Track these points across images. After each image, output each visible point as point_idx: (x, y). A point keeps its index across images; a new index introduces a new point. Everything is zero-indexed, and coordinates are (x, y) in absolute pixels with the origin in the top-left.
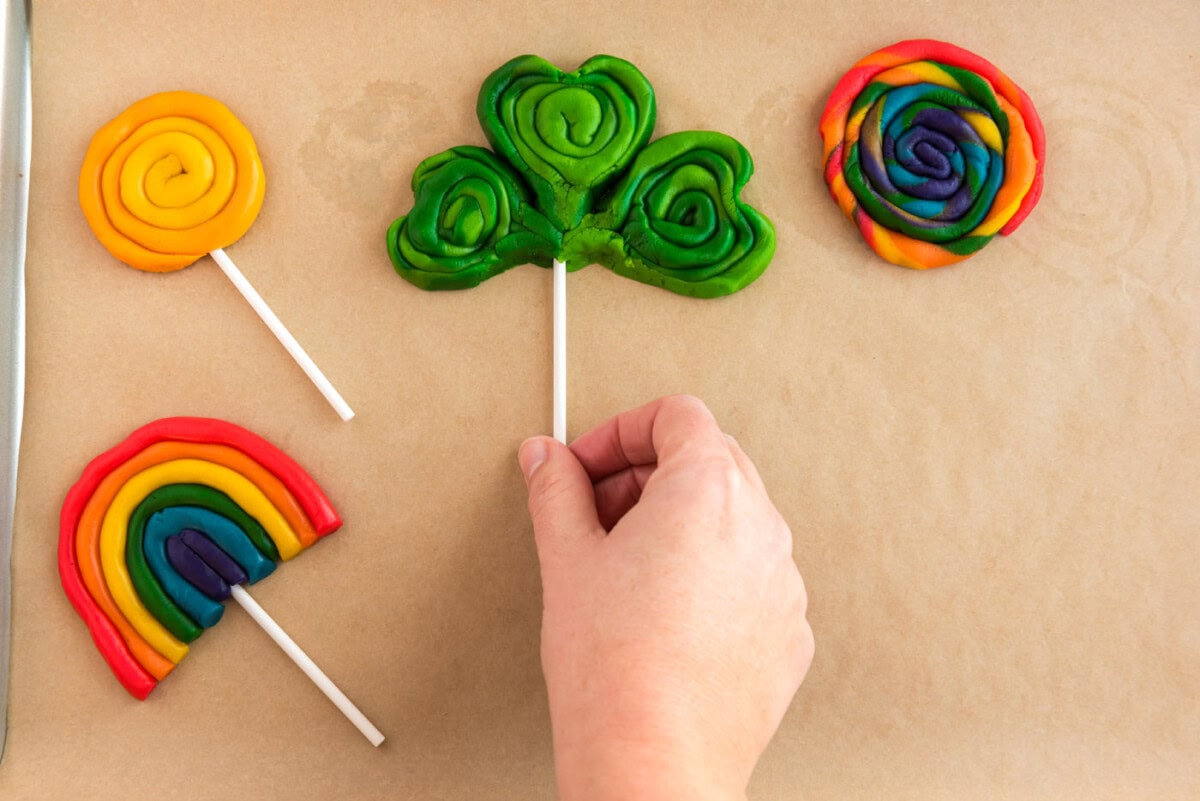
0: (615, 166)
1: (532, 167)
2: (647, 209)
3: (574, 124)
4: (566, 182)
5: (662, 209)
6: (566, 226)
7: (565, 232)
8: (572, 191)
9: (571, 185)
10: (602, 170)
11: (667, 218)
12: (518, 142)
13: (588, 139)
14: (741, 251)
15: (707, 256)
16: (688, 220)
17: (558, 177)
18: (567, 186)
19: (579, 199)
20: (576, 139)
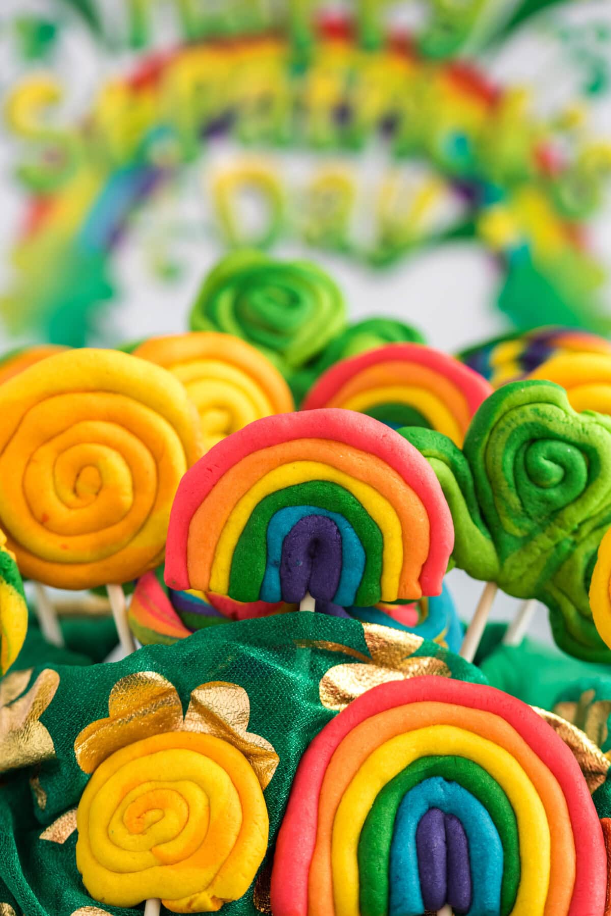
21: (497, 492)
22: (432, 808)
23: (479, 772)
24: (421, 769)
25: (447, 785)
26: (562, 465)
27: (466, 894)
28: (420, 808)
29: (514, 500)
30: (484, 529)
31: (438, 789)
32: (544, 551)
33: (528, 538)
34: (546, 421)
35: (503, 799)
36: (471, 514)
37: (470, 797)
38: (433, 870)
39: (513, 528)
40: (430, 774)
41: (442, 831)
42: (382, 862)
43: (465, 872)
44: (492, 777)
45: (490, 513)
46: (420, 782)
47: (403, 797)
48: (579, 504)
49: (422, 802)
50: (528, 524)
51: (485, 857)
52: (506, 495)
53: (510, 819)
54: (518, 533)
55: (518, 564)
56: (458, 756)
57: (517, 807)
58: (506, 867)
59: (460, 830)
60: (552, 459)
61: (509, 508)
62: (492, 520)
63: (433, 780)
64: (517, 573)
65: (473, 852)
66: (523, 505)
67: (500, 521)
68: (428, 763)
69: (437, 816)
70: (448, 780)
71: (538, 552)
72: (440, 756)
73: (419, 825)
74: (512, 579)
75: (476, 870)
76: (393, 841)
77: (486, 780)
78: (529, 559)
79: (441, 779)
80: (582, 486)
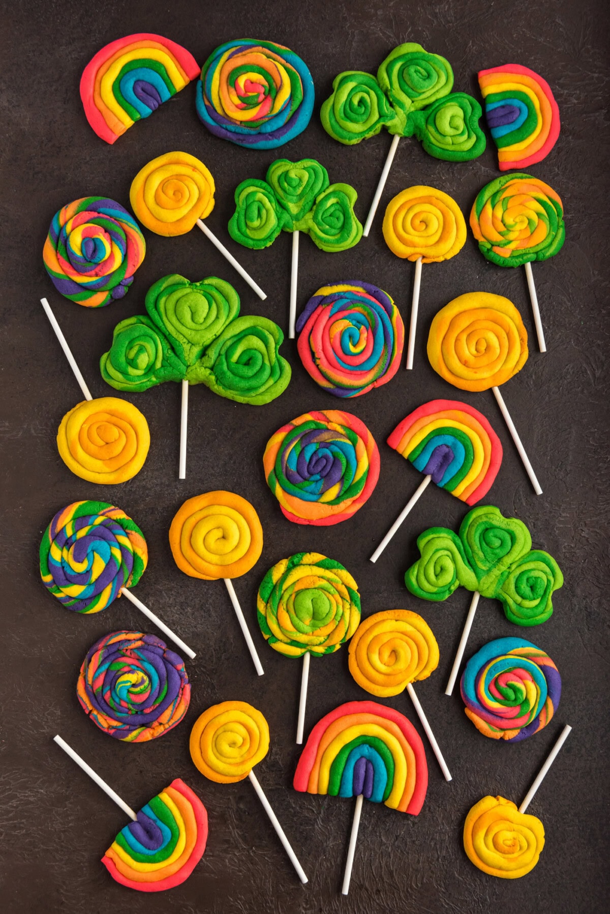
0: (215, 335)
1: (171, 333)
2: (227, 358)
3: (195, 312)
4: (189, 342)
5: (235, 357)
6: (189, 364)
7: (188, 367)
8: (193, 347)
9: (193, 344)
10: (208, 337)
11: (237, 363)
12: (165, 319)
13: (202, 320)
14: (271, 382)
15: (253, 383)
16: (247, 364)
17: (185, 340)
18: (190, 344)
19: (196, 350)
20: (196, 321)
21: (473, 552)
22: (362, 757)
23: (383, 746)
24: (360, 741)
25: (369, 748)
26: (500, 539)
27: (370, 793)
28: (357, 757)
29: (481, 554)
30: (470, 567)
31: (366, 750)
32: (497, 577)
33: (489, 571)
34: (491, 521)
35: (391, 757)
36: (464, 561)
37: (378, 756)
38: (359, 783)
39: (481, 566)
40: (364, 743)
41: (365, 767)
42: (339, 777)
43: (371, 785)
44: (388, 748)
45: (472, 560)
46: (359, 745)
47: (352, 751)
48: (509, 555)
49: (359, 754)
50: (488, 564)
51: (379, 781)
52: (477, 552)
53: (392, 766)
54: (484, 568)
55: (486, 582)
56: (377, 738)
57: (396, 762)
58: (387, 785)
59: (372, 768)
60: (496, 536)
61: (479, 558)
62: (473, 563)
63: (365, 745)
64: (486, 586)
65: (375, 778)
66: (485, 556)
67: (476, 564)
68: (364, 739)
69: (364, 761)
70: (371, 746)
71: (494, 576)
72: (369, 736)
73: (356, 763)
74: (484, 589)
75: (375, 785)
76: (345, 769)
77: (385, 749)
78: (490, 580)
79: (368, 746)
80: (510, 548)
